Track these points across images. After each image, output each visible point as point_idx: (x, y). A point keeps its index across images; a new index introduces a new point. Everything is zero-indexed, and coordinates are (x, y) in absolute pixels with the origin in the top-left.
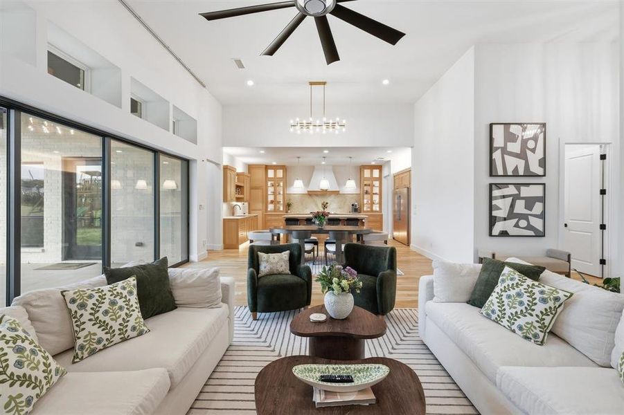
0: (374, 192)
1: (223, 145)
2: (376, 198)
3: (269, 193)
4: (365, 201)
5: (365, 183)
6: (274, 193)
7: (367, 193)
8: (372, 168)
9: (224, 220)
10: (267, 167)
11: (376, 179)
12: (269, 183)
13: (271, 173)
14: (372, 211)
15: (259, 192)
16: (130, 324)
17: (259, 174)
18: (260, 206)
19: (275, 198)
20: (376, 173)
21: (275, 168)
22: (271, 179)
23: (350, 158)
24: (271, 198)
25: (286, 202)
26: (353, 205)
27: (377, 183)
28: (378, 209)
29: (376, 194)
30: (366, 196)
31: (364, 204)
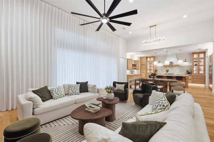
0: (200, 65)
1: (127, 53)
2: (202, 68)
3: (148, 66)
4: (194, 69)
5: (195, 60)
6: (150, 67)
7: (196, 65)
8: (199, 53)
9: (127, 75)
10: (147, 58)
11: (202, 58)
12: (148, 63)
13: (149, 59)
14: (199, 74)
15: (144, 66)
16: (77, 92)
17: (144, 60)
18: (144, 71)
19: (150, 68)
20: (202, 56)
21: (150, 57)
22: (149, 62)
23: (180, 50)
24: (149, 68)
25: (155, 70)
26: (187, 71)
27: (202, 60)
28: (203, 73)
29: (202, 65)
30: (195, 67)
31: (193, 71)
